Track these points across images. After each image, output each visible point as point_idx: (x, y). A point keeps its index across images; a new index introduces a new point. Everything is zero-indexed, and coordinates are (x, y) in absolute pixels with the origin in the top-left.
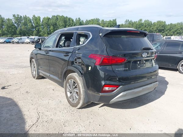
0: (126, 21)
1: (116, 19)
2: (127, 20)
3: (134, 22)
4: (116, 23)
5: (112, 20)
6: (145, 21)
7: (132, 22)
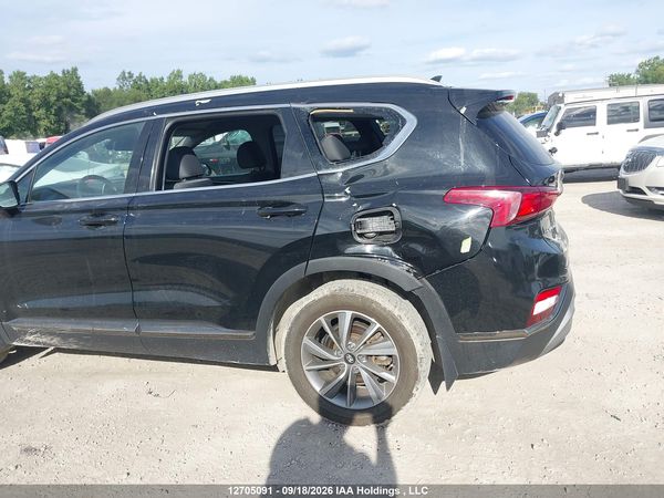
0: (123, 77)
1: (75, 70)
2: (124, 73)
3: (152, 81)
4: (79, 86)
5: (60, 75)
6: (191, 77)
7: (146, 82)
